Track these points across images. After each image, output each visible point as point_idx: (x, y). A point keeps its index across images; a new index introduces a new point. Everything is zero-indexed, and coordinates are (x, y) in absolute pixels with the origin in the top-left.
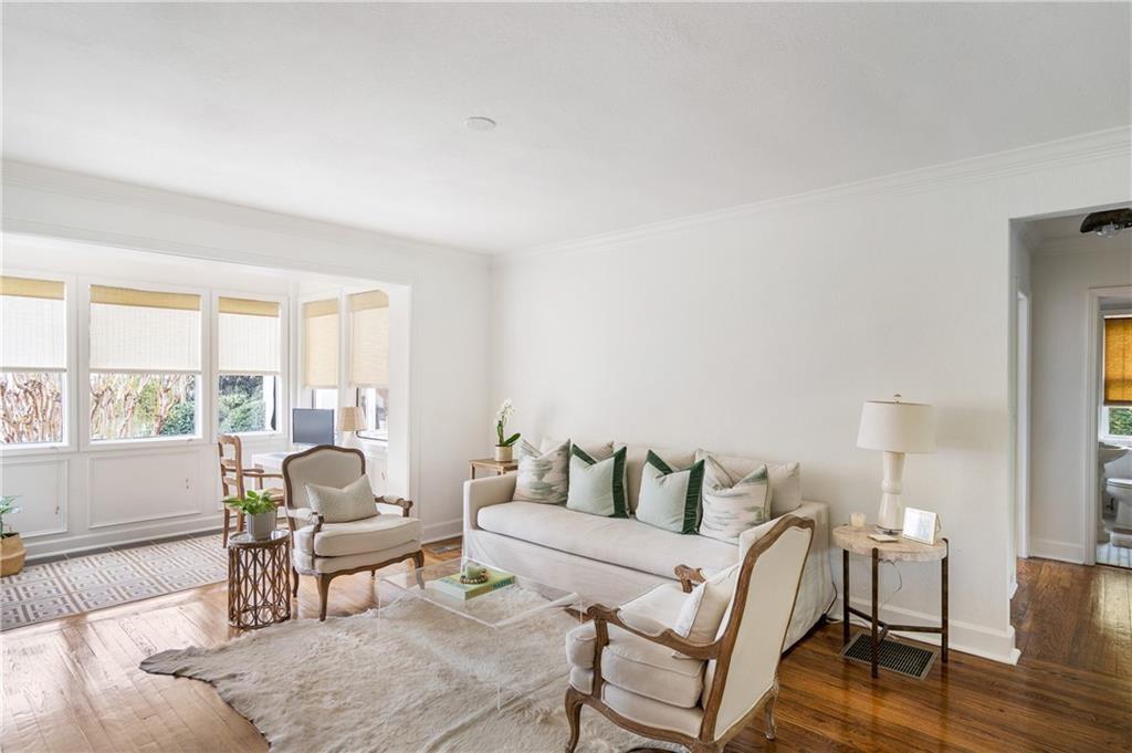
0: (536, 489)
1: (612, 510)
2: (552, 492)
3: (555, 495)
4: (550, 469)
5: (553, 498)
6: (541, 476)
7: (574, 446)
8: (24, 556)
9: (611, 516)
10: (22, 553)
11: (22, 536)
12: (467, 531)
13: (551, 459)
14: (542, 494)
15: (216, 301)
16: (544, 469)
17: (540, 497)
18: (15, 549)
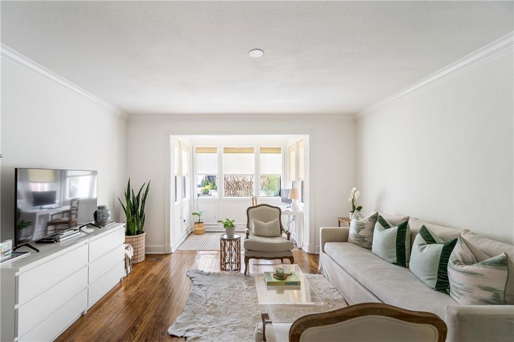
0: (356, 238)
1: (395, 260)
2: (365, 241)
3: (365, 243)
4: (364, 228)
5: (365, 244)
6: (358, 231)
7: (380, 216)
8: (204, 229)
9: (393, 263)
10: (203, 228)
11: (204, 223)
12: (321, 253)
13: (364, 222)
14: (359, 241)
15: (259, 149)
16: (360, 227)
17: (358, 243)
18: (201, 227)
